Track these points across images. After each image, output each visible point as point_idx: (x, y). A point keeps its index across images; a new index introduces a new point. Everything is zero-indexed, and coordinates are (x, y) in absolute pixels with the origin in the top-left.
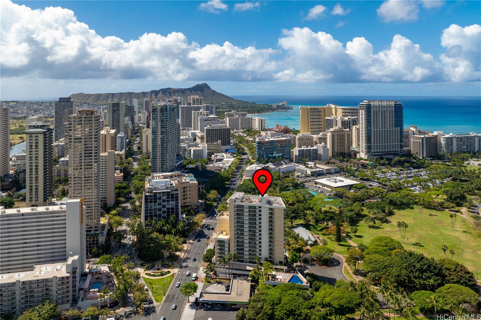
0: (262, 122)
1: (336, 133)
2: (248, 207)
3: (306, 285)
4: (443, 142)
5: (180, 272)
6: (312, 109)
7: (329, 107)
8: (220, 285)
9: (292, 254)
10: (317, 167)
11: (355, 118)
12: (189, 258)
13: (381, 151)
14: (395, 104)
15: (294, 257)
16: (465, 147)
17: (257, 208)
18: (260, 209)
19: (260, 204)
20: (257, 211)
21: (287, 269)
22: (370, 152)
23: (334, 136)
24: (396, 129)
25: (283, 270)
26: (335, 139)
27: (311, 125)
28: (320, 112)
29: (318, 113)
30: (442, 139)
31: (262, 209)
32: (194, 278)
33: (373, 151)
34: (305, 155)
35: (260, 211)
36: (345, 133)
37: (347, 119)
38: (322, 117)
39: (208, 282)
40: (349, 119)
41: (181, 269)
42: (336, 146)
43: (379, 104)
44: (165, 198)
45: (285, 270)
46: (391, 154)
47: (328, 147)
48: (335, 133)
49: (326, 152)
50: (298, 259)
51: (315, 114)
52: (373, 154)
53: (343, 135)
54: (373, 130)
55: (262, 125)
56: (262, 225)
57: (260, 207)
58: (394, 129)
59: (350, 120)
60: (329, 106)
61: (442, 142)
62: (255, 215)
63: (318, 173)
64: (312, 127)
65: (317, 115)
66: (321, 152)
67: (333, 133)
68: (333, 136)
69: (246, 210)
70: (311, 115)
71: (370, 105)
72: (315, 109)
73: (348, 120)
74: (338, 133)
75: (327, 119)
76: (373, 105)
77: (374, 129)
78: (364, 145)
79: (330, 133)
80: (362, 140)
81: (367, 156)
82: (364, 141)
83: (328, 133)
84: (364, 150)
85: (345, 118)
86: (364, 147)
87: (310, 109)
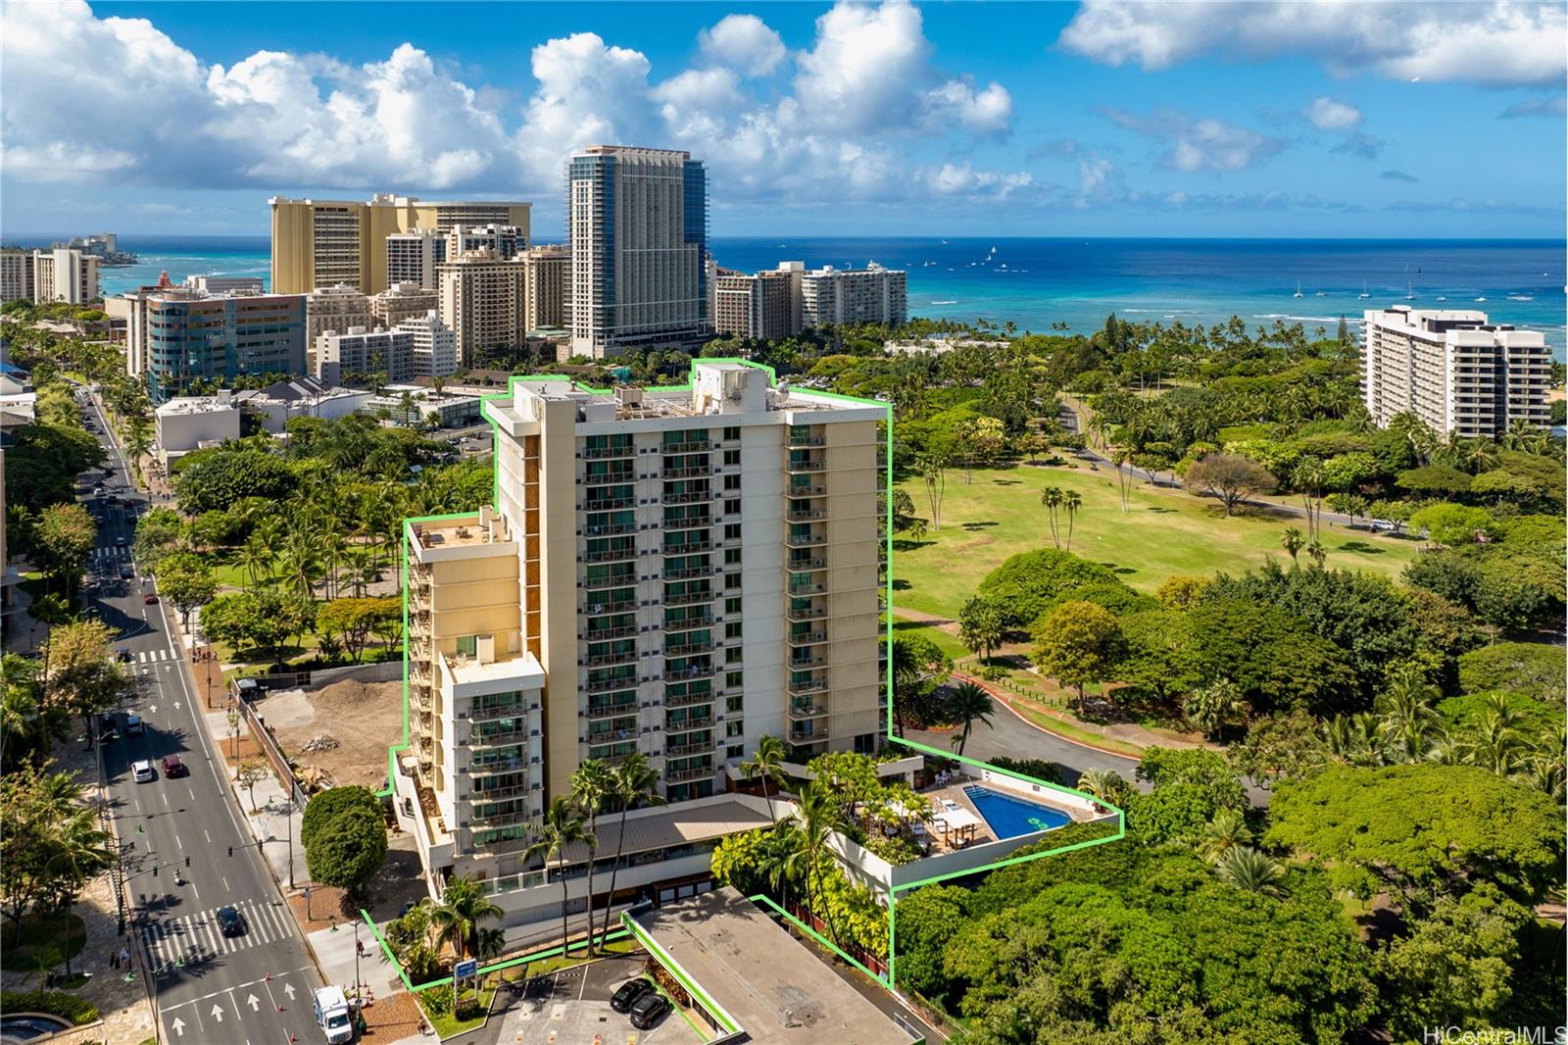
0: (84, 271)
1: (479, 273)
2: (657, 443)
4: (809, 294)
5: (178, 1024)
6: (322, 209)
8: (557, 1008)
10: (448, 395)
12: (172, 901)
13: (645, 330)
14: (684, 163)
16: (861, 309)
17: (716, 437)
18: (731, 445)
19: (733, 415)
20: (716, 458)
22: (611, 331)
23: (471, 282)
24: (688, 248)
26: (474, 295)
28: (352, 221)
30: (806, 284)
31: (746, 445)
32: (341, 1021)
33: (620, 327)
34: (365, 360)
35: (733, 458)
36: (509, 272)
37: (485, 232)
38: (360, 239)
39: (463, 1016)
40: (491, 232)
41: (173, 993)
42: (477, 324)
46: (674, 338)
47: (450, 327)
49: (444, 344)
51: (333, 227)
52: (620, 339)
53: (503, 279)
54: (620, 250)
55: (84, 283)
56: (747, 541)
57: (732, 433)
58: (682, 250)
59: (493, 236)
60: (381, 199)
61: (807, 294)
62: (702, 486)
63: (465, 412)
64: (322, 278)
65: (341, 233)
66: (426, 345)
67: (467, 273)
68: (467, 282)
69: (648, 463)
70: (319, 234)
71: (614, 158)
72: (334, 210)
73: (488, 237)
74: (485, 273)
75: (395, 242)
77: (624, 247)
78: (590, 310)
79: (454, 275)
80: (583, 289)
81: (601, 348)
82: (590, 293)
83: (446, 275)
84: (591, 327)
85: (474, 231)
86: (590, 315)
87: (317, 209)
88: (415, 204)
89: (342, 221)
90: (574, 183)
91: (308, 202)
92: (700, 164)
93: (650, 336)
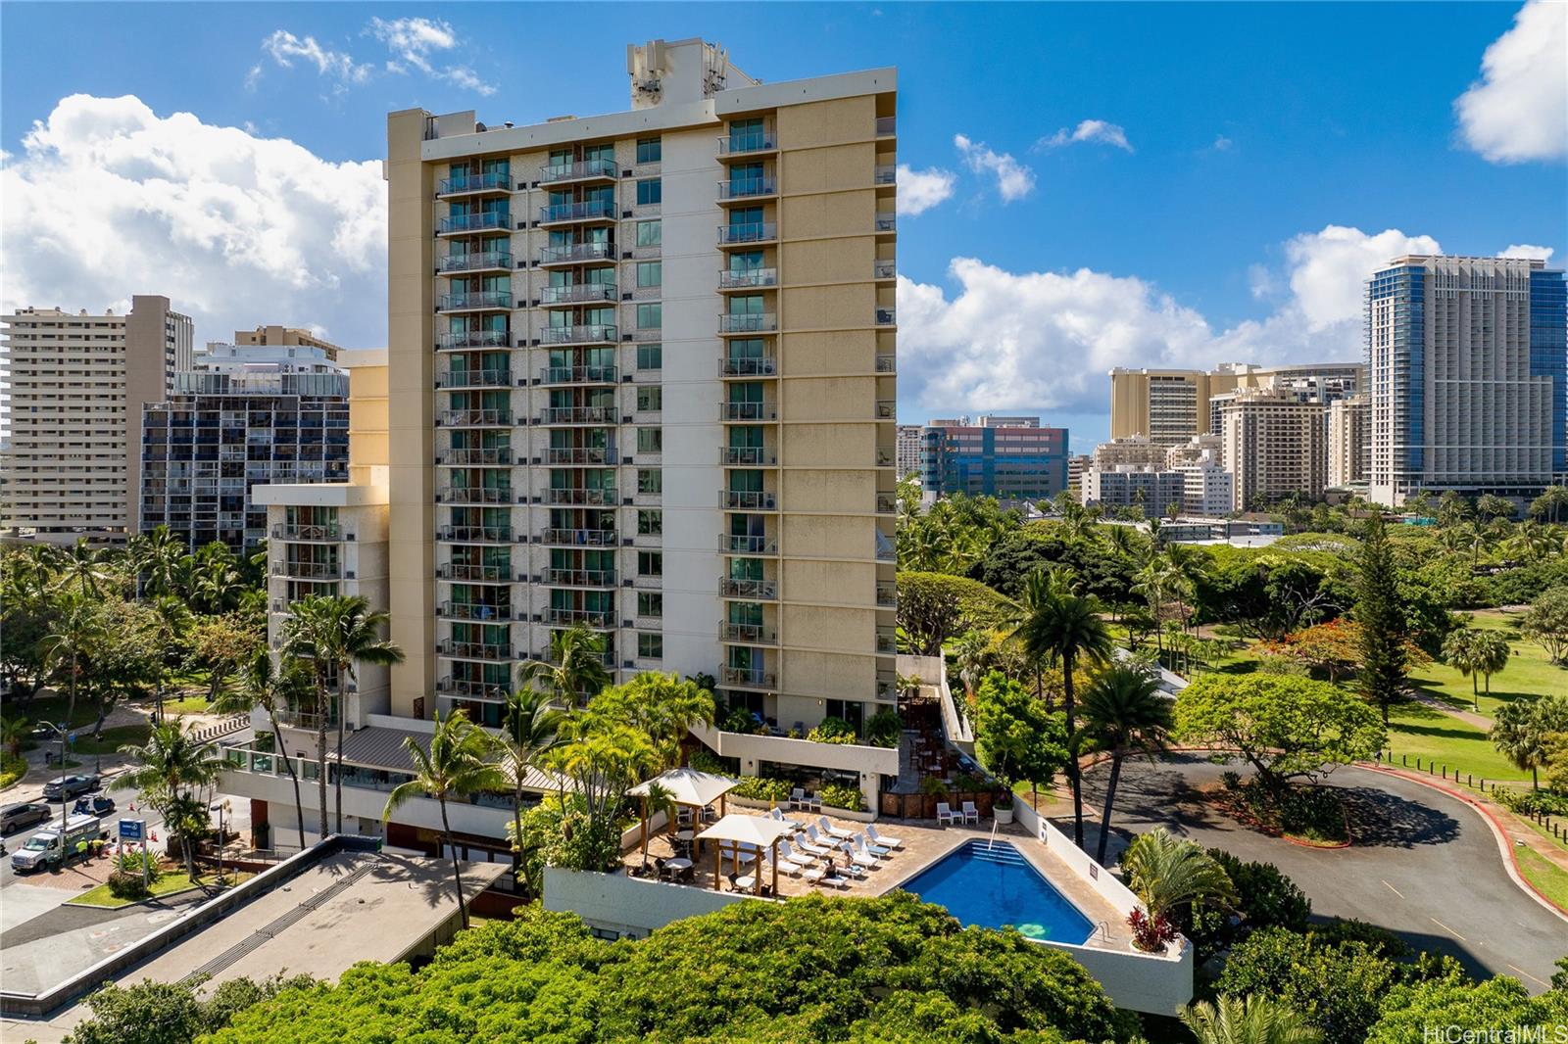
1: (1265, 413)
3: (1134, 952)
6: (1159, 378)
7: (1224, 374)
9: (997, 700)
11: (1335, 385)
13: (1467, 479)
14: (1532, 274)
15: (1017, 729)
21: (893, 770)
22: (1417, 477)
23: (1254, 423)
24: (1538, 381)
25: (847, 781)
26: (1259, 436)
27: (1153, 415)
28: (1190, 390)
29: (1181, 396)
33: (1429, 473)
34: (1128, 496)
36: (1302, 413)
37: (1305, 384)
38: (1198, 397)
40: (1312, 384)
42: (1261, 469)
43: (1461, 269)
44: (268, 435)
45: (870, 789)
46: (1512, 492)
47: (1229, 468)
48: (1257, 413)
49: (1218, 486)
50: (1048, 747)
51: (1170, 396)
52: (1429, 488)
53: (1295, 422)
54: (1431, 380)
58: (1527, 382)
59: (1314, 390)
60: (1221, 368)
64: (1158, 422)
65: (1178, 403)
66: (1197, 487)
67: (1250, 413)
68: (1250, 423)
70: (1153, 402)
71: (1423, 269)
72: (1171, 379)
74: (1272, 413)
75: (1217, 402)
76: (1433, 270)
77: (1437, 377)
78: (1391, 452)
79: (1236, 415)
80: (1383, 427)
81: (1403, 496)
82: (1391, 432)
83: (1228, 415)
84: (1391, 472)
85: (1295, 385)
86: (1391, 458)
87: (1152, 378)
88: (1255, 371)
89: (1178, 390)
90: (1374, 305)
91: (1145, 372)
92: (1560, 274)
93: (1476, 488)
